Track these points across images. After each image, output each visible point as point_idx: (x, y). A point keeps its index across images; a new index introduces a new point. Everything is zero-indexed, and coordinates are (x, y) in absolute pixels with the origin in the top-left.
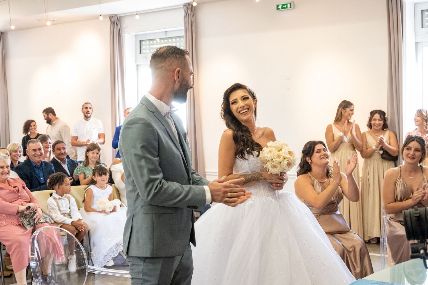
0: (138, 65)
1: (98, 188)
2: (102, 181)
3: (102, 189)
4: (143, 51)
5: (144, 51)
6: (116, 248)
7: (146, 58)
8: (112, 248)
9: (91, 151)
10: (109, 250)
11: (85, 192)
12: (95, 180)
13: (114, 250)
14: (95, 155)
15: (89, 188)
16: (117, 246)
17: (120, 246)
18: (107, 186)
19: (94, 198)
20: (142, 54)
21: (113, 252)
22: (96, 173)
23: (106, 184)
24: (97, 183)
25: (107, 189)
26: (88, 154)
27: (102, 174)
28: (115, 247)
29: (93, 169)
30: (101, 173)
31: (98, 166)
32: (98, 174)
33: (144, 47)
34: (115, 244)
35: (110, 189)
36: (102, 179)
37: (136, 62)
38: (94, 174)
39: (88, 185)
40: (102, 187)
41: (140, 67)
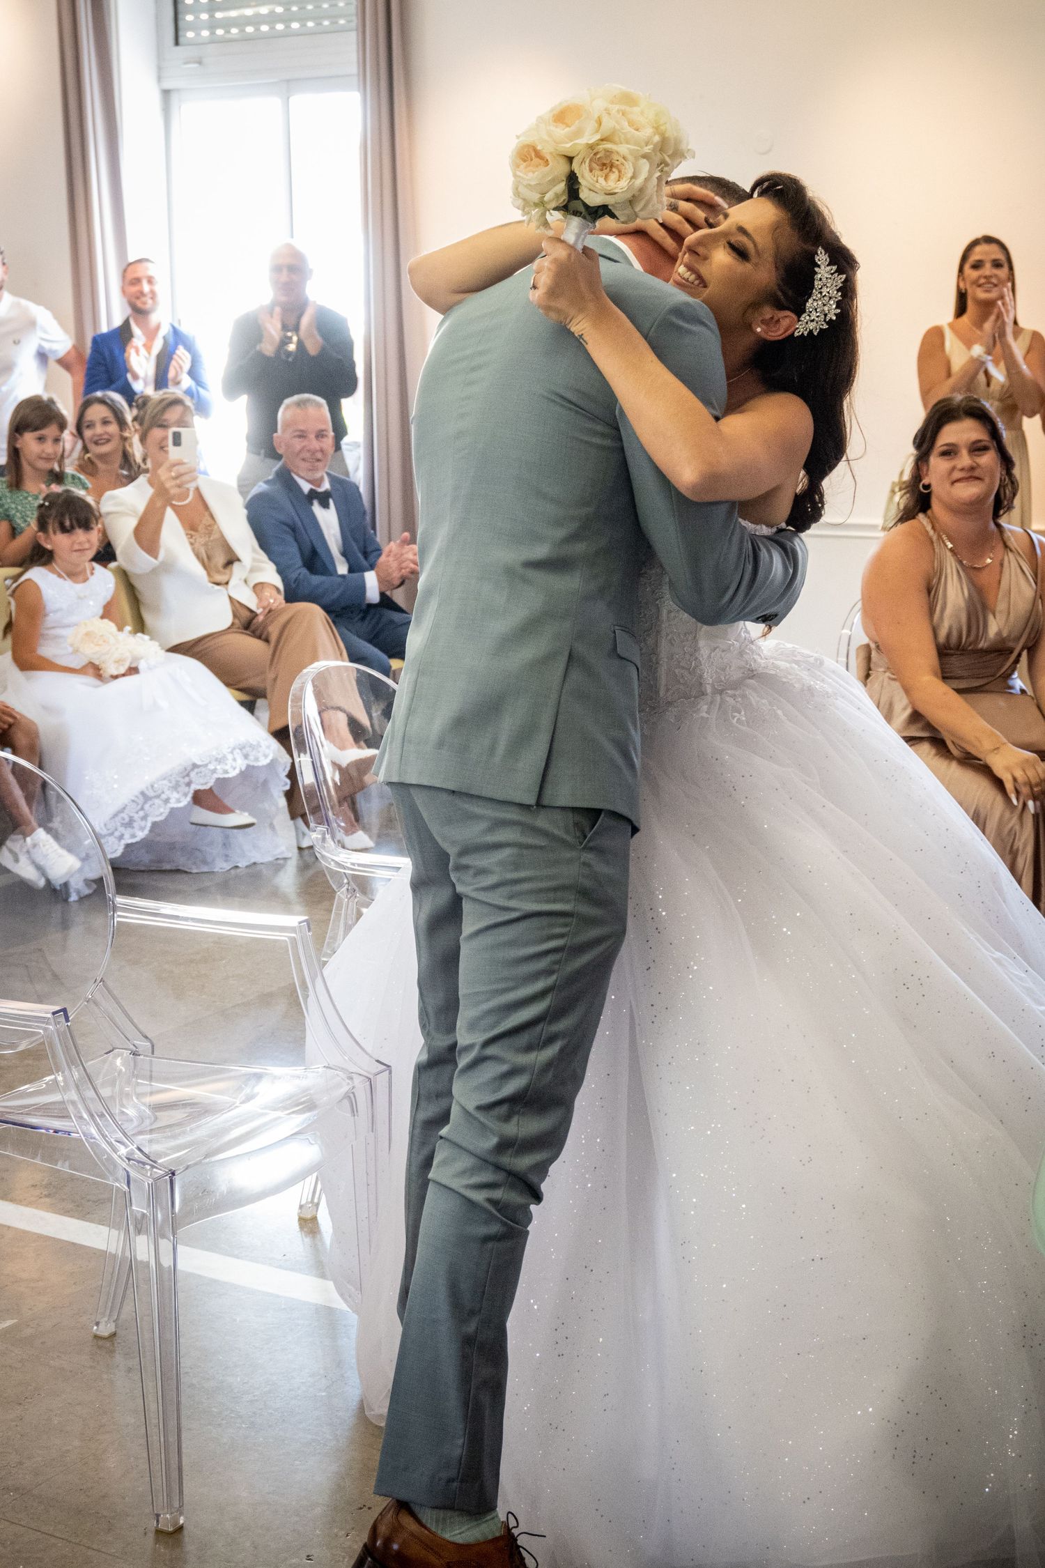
0: (166, 93)
1: (60, 576)
2: (74, 553)
3: (76, 582)
4: (185, 36)
5: (190, 34)
6: (142, 809)
7: (200, 63)
8: (124, 808)
9: (36, 429)
10: (114, 817)
11: (13, 595)
12: (49, 547)
13: (132, 815)
14: (49, 448)
15: (26, 580)
16: (145, 802)
17: (157, 801)
18: (93, 569)
19: (46, 615)
20: (183, 45)
21: (129, 824)
22: (50, 521)
23: (87, 565)
24: (56, 557)
25: (92, 580)
26: (20, 441)
27: (75, 523)
28: (138, 804)
29: (41, 506)
30: (71, 520)
31: (58, 495)
32: (56, 525)
33: (189, 18)
34: (136, 792)
35: (103, 581)
36: (73, 543)
37: (159, 79)
38: (43, 525)
39: (20, 565)
40: (74, 575)
41: (174, 98)
